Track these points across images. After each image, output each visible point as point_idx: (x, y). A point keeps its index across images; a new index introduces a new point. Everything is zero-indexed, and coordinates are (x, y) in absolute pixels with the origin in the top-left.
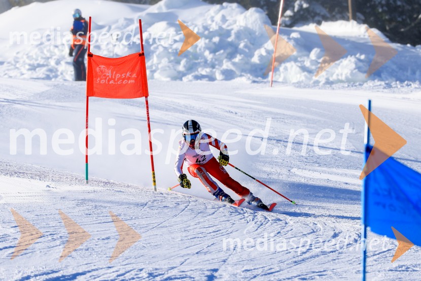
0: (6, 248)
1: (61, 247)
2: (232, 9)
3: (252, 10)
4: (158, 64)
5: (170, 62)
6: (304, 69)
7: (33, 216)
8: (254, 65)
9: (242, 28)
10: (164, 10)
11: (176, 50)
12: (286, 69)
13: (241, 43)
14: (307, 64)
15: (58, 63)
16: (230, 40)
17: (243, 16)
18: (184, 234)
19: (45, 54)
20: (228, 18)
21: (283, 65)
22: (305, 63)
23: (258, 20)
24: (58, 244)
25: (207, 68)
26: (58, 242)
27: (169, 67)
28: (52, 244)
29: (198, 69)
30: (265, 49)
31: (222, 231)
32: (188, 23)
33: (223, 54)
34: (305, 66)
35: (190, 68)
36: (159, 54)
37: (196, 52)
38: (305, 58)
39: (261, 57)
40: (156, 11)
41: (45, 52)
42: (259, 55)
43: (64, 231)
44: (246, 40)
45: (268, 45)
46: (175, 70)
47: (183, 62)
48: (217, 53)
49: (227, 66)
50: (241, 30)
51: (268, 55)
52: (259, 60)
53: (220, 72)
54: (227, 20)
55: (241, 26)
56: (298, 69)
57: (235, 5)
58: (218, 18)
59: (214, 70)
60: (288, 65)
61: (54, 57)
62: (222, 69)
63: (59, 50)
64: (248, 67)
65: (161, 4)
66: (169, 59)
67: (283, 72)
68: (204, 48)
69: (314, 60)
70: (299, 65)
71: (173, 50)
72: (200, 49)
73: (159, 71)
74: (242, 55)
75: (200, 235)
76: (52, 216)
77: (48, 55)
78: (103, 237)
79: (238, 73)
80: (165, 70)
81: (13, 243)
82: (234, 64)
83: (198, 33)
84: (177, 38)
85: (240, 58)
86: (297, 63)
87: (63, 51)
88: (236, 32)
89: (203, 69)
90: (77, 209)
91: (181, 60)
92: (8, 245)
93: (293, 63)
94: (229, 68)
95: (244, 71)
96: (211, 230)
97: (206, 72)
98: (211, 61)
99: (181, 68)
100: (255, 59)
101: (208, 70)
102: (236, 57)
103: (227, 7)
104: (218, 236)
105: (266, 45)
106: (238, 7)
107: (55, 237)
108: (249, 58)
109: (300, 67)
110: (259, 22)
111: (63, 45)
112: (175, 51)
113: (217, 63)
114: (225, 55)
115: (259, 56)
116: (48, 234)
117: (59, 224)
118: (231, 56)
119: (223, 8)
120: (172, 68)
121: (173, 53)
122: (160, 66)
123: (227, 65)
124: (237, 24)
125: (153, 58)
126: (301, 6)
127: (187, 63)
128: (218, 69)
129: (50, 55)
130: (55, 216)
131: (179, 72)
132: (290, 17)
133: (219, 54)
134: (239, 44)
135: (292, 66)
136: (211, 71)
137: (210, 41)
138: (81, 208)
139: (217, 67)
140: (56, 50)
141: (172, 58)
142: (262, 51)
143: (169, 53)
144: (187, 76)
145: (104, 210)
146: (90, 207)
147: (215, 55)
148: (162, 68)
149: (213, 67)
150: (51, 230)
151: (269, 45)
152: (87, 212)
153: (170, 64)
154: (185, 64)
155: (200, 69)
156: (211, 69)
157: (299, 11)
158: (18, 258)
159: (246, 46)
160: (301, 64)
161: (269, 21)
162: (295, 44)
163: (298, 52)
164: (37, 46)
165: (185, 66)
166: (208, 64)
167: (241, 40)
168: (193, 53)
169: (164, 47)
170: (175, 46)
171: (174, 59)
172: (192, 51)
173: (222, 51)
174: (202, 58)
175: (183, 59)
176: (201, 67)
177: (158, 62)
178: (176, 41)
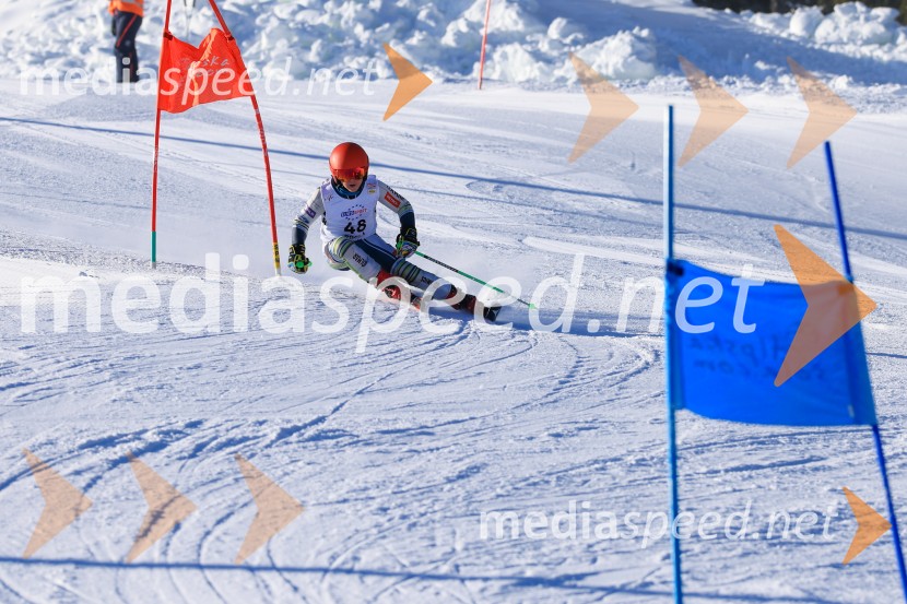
0: (12, 386)
1: (112, 383)
4: (270, 50)
5: (291, 46)
6: (537, 56)
8: (448, 50)
11: (303, 24)
12: (505, 56)
13: (421, 10)
14: (544, 47)
15: (85, 50)
16: (399, 4)
18: (336, 358)
19: (60, 34)
21: (499, 50)
22: (540, 46)
24: (107, 378)
25: (360, 56)
26: (106, 375)
27: (290, 55)
28: (96, 378)
29: (343, 59)
30: (466, 20)
31: (406, 351)
33: (388, 30)
34: (539, 50)
35: (330, 58)
36: (271, 32)
37: (340, 27)
38: (539, 36)
39: (459, 35)
41: (61, 30)
42: (455, 31)
43: (116, 354)
44: (430, 5)
45: (471, 13)
46: (301, 61)
47: (316, 46)
48: (378, 30)
51: (472, 31)
52: (455, 41)
53: (383, 63)
56: (527, 56)
60: (509, 49)
61: (77, 40)
62: (387, 57)
63: (86, 26)
64: (435, 54)
66: (289, 40)
67: (499, 62)
68: (354, 19)
70: (529, 48)
71: (296, 24)
72: (346, 23)
73: (271, 63)
74: (424, 33)
75: (366, 360)
77: (66, 35)
78: (189, 365)
79: (417, 65)
80: (284, 61)
81: (24, 377)
82: (410, 49)
85: (421, 38)
86: (525, 46)
87: (93, 27)
89: (353, 59)
91: (311, 43)
92: (15, 382)
93: (517, 45)
95: (426, 60)
96: (385, 349)
97: (358, 63)
98: (368, 44)
99: (312, 56)
100: (448, 40)
101: (362, 60)
102: (412, 36)
104: (398, 359)
105: (467, 14)
107: (101, 365)
108: (437, 38)
109: (530, 53)
111: (94, 16)
112: (300, 26)
113: (377, 46)
114: (393, 32)
115: (455, 34)
116: (88, 359)
117: (106, 343)
118: (403, 35)
120: (296, 57)
121: (297, 29)
122: (273, 54)
125: (260, 39)
127: (323, 49)
128: (379, 58)
131: (309, 64)
133: (382, 32)
134: (418, 13)
135: (516, 51)
137: (364, 7)
139: (378, 54)
140: (81, 27)
141: (295, 39)
142: (461, 25)
143: (290, 29)
147: (374, 32)
148: (277, 57)
149: (371, 54)
150: (93, 353)
151: (473, 13)
153: (291, 50)
154: (319, 49)
155: (346, 59)
156: (367, 58)
158: (34, 404)
159: (430, 16)
160: (533, 47)
162: (520, 11)
163: (526, 25)
164: (45, 20)
165: (319, 54)
166: (362, 49)
167: (421, 5)
168: (332, 29)
169: (279, 19)
170: (300, 17)
171: (300, 41)
172: (331, 25)
173: (387, 26)
174: (350, 38)
175: (316, 40)
176: (348, 54)
177: (269, 47)
178: (301, 8)
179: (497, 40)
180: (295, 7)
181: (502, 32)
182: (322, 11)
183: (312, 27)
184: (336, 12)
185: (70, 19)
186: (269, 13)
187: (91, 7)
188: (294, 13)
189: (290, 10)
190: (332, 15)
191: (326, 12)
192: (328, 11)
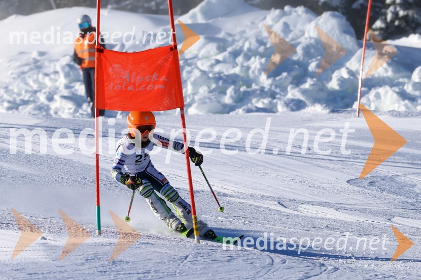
2: (299, 16)
3: (326, 15)
4: (194, 94)
5: (210, 92)
6: (403, 95)
7: (23, 275)
8: (333, 93)
9: (312, 41)
10: (201, 20)
11: (219, 73)
12: (378, 96)
13: (312, 61)
14: (409, 88)
15: (50, 98)
16: (295, 58)
17: (313, 24)
19: (31, 87)
20: (291, 28)
21: (373, 93)
22: (405, 88)
23: (336, 28)
25: (264, 98)
27: (209, 98)
29: (251, 100)
30: (347, 68)
32: (235, 35)
33: (286, 78)
34: (405, 91)
35: (241, 99)
36: (195, 81)
37: (248, 76)
38: (406, 80)
39: (342, 81)
40: (189, 22)
41: (31, 83)
42: (339, 77)
44: (319, 58)
45: (351, 63)
46: (219, 102)
47: (230, 91)
48: (278, 78)
49: (293, 95)
50: (311, 44)
51: (352, 77)
52: (339, 85)
53: (282, 103)
54: (291, 31)
55: (311, 38)
56: (395, 96)
57: (300, 10)
58: (278, 28)
59: (275, 101)
60: (381, 90)
61: (44, 91)
62: (286, 99)
63: (51, 79)
64: (323, 95)
65: (196, 11)
66: (209, 87)
67: (374, 101)
68: (259, 70)
69: (418, 83)
70: (397, 90)
71: (214, 74)
72: (253, 72)
73: (195, 105)
74: (315, 79)
76: (51, 275)
77: (35, 87)
79: (307, 102)
80: (205, 103)
82: (304, 92)
83: (249, 49)
84: (220, 57)
85: (312, 83)
86: (393, 88)
87: (56, 80)
88: (304, 46)
89: (259, 100)
90: (87, 266)
91: (227, 89)
93: (388, 88)
94: (296, 98)
95: (316, 100)
97: (263, 103)
98: (270, 89)
99: (227, 99)
100: (334, 84)
101: (266, 101)
102: (305, 82)
103: (290, 13)
105: (348, 64)
106: (307, 12)
108: (324, 82)
109: (397, 93)
110: (337, 32)
111: (56, 72)
112: (217, 75)
113: (278, 90)
114: (290, 79)
115: (339, 80)
118: (298, 81)
119: (284, 14)
120: (214, 99)
121: (215, 77)
122: (196, 98)
123: (293, 93)
124: (306, 35)
125: (187, 86)
126: (396, 14)
127: (235, 93)
128: (279, 99)
129: (39, 87)
130: (56, 274)
131: (225, 106)
132: (381, 29)
133: (281, 79)
134: (309, 64)
135: (386, 92)
136: (270, 102)
137: (266, 60)
138: (94, 265)
139: (278, 96)
140: (47, 81)
141: (214, 86)
142: (344, 73)
143: (209, 78)
144: (237, 110)
145: (125, 266)
146: (106, 263)
147: (275, 80)
148: (200, 99)
149: (273, 95)
151: (353, 64)
152: (101, 269)
153: (211, 94)
154: (233, 93)
155: (254, 101)
156: (270, 99)
157: (393, 21)
159: (318, 66)
160: (399, 89)
161: (352, 30)
162: (390, 61)
163: (394, 72)
164: (19, 77)
165: (232, 97)
166: (266, 93)
167: (311, 58)
168: (243, 78)
169: (201, 70)
170: (217, 69)
171: (217, 87)
172: (242, 75)
173: (285, 74)
174: (256, 85)
175: (230, 86)
176: (255, 97)
177: (193, 92)
178: (218, 62)
179: (371, 84)
180: (213, 62)
181: (376, 78)
182: (235, 65)
183: (227, 76)
184: (245, 64)
185: (38, 74)
186: (193, 67)
187: (55, 66)
188: (212, 66)
189: (209, 63)
190: (242, 66)
191: (237, 65)
192: (239, 63)
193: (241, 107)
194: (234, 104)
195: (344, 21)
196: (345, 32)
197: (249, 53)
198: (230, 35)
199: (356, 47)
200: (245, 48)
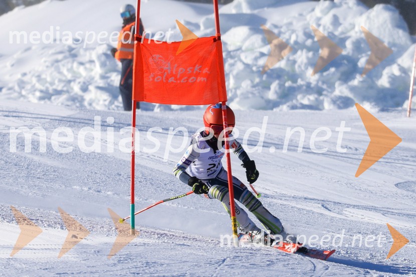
2: (349, 8)
3: (378, 8)
4: (236, 89)
5: (254, 86)
9: (363, 35)
13: (362, 57)
15: (85, 89)
16: (344, 53)
17: (364, 17)
19: (65, 76)
23: (388, 22)
25: (310, 94)
27: (252, 93)
29: (296, 96)
30: (399, 65)
32: (281, 27)
33: (334, 74)
35: (286, 95)
36: (237, 74)
37: (294, 71)
39: (392, 77)
40: (234, 12)
42: (390, 75)
44: (369, 53)
45: (403, 60)
46: (262, 98)
47: (274, 86)
48: (325, 74)
49: (340, 92)
51: (403, 75)
52: (390, 82)
53: (329, 100)
54: (340, 24)
55: (361, 33)
57: (351, 1)
58: (327, 20)
59: (321, 98)
61: (78, 80)
62: (333, 96)
63: (86, 68)
64: (373, 93)
66: (252, 82)
68: (306, 64)
71: (258, 68)
72: (299, 66)
73: (237, 100)
74: (364, 76)
77: (69, 76)
79: (356, 100)
80: (247, 98)
82: (353, 89)
83: (296, 43)
84: (265, 50)
85: (361, 79)
87: (92, 70)
88: (354, 40)
89: (304, 97)
90: (119, 267)
91: (271, 83)
94: (343, 95)
97: (309, 99)
98: (317, 85)
99: (271, 95)
100: (384, 82)
101: (312, 97)
102: (354, 78)
103: (340, 5)
105: (400, 61)
106: (358, 4)
108: (374, 80)
110: (390, 26)
111: (92, 62)
112: (261, 69)
113: (325, 87)
114: (338, 75)
115: (390, 77)
118: (347, 77)
119: (334, 6)
120: (257, 94)
121: (259, 71)
122: (239, 92)
123: (341, 90)
124: (357, 29)
125: (229, 79)
127: (280, 88)
128: (326, 95)
129: (73, 77)
131: (268, 101)
133: (328, 75)
134: (358, 59)
136: (316, 99)
137: (315, 54)
138: (126, 266)
139: (325, 93)
140: (81, 70)
141: (257, 80)
142: (395, 70)
143: (253, 72)
144: (281, 106)
145: (160, 268)
146: (139, 264)
147: (322, 75)
148: (242, 94)
149: (319, 92)
151: (405, 60)
152: (134, 270)
153: (254, 89)
154: (277, 88)
155: (299, 97)
156: (316, 96)
161: (406, 25)
164: (52, 65)
165: (276, 92)
166: (312, 89)
167: (361, 53)
168: (288, 72)
169: (244, 63)
170: (261, 62)
171: (261, 82)
172: (287, 69)
173: (333, 70)
174: (302, 80)
175: (274, 81)
176: (301, 93)
177: (235, 86)
178: (262, 55)
180: (258, 54)
183: (272, 70)
184: (291, 58)
186: (236, 59)
187: (91, 54)
188: (256, 59)
189: (253, 56)
190: (288, 60)
191: (283, 58)
192: (285, 57)
193: (285, 103)
194: (278, 100)
195: (397, 15)
196: (399, 26)
197: (296, 47)
198: (276, 26)
199: (409, 42)
200: (292, 41)
